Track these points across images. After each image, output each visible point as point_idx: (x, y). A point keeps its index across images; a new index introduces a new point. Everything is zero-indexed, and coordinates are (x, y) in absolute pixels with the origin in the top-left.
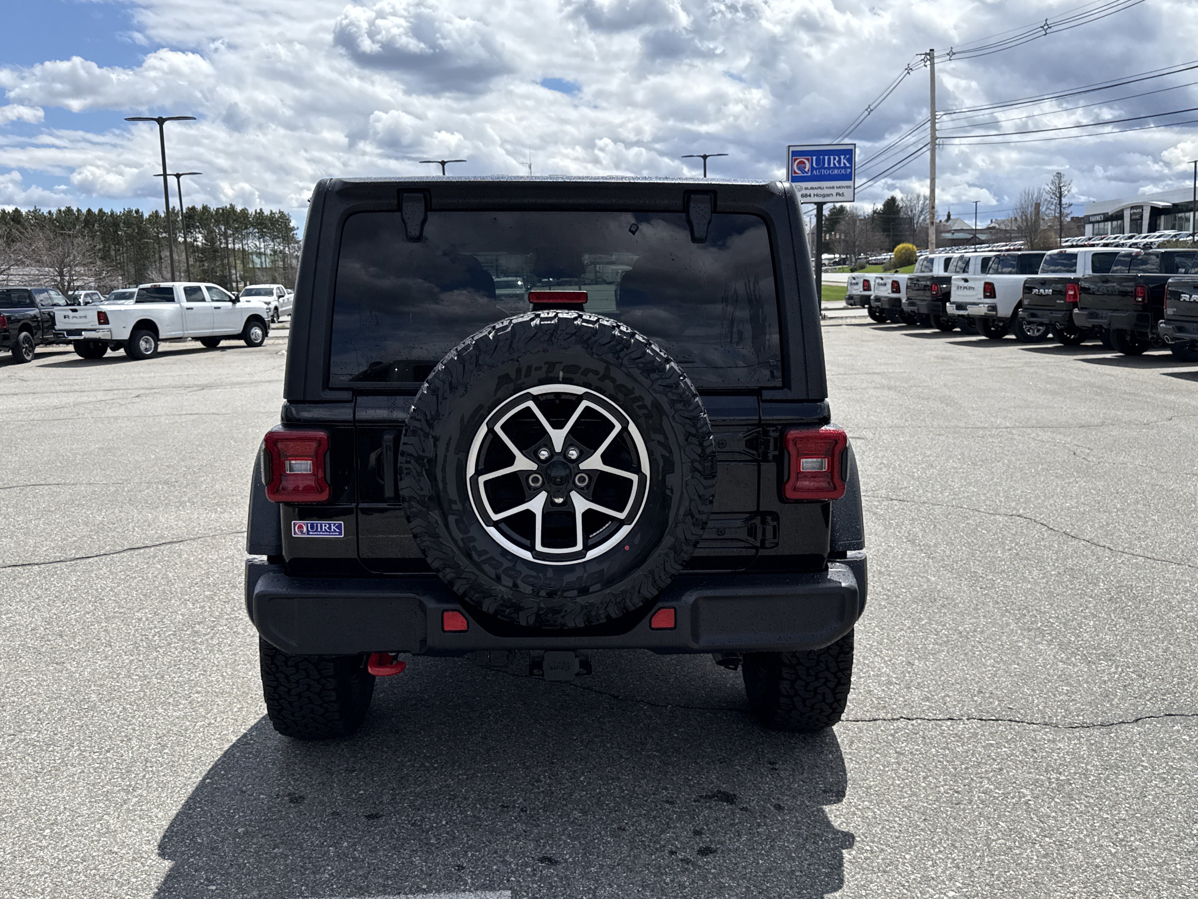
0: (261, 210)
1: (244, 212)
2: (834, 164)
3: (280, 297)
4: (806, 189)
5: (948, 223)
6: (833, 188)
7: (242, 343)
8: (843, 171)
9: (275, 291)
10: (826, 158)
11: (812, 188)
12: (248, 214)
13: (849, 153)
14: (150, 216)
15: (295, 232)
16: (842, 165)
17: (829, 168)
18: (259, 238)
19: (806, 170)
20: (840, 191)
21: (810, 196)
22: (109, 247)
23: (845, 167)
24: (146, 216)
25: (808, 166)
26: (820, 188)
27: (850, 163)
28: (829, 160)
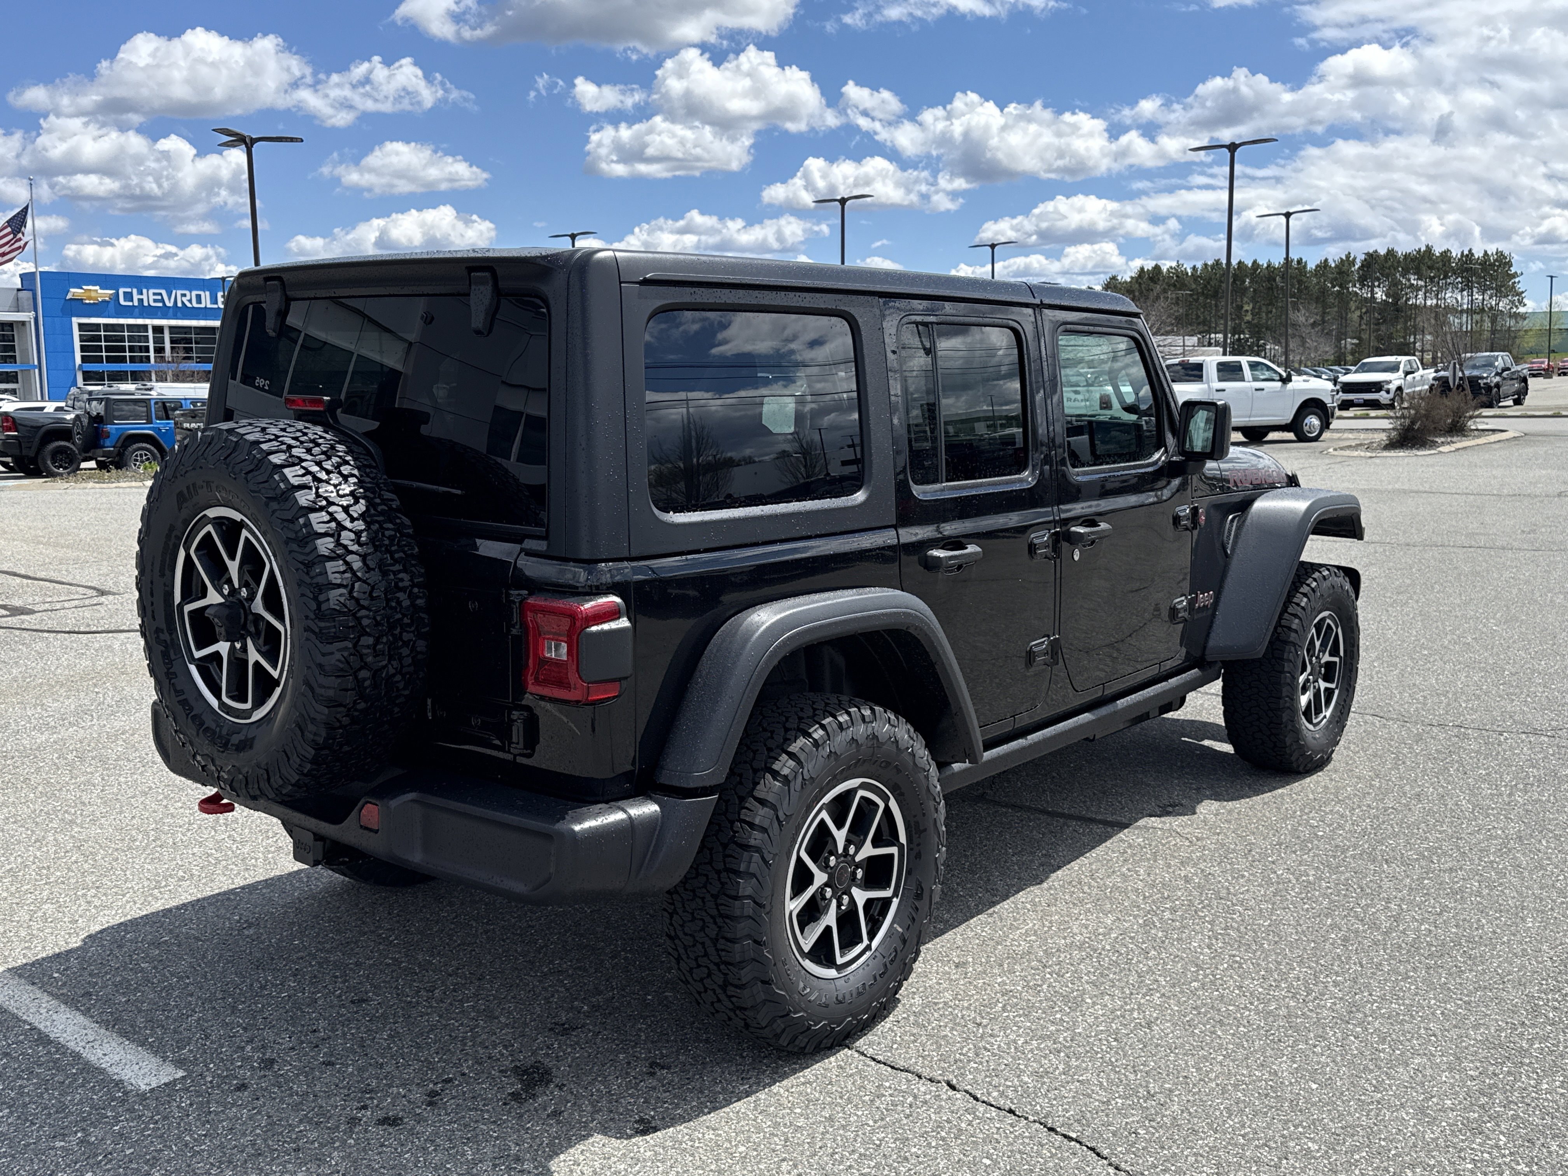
0: (1470, 251)
1: (1446, 254)
3: (1407, 373)
7: (1291, 436)
9: (1402, 366)
12: (1450, 257)
14: (1317, 266)
15: (1517, 280)
18: (1462, 290)
22: (1260, 308)
24: (1311, 265)
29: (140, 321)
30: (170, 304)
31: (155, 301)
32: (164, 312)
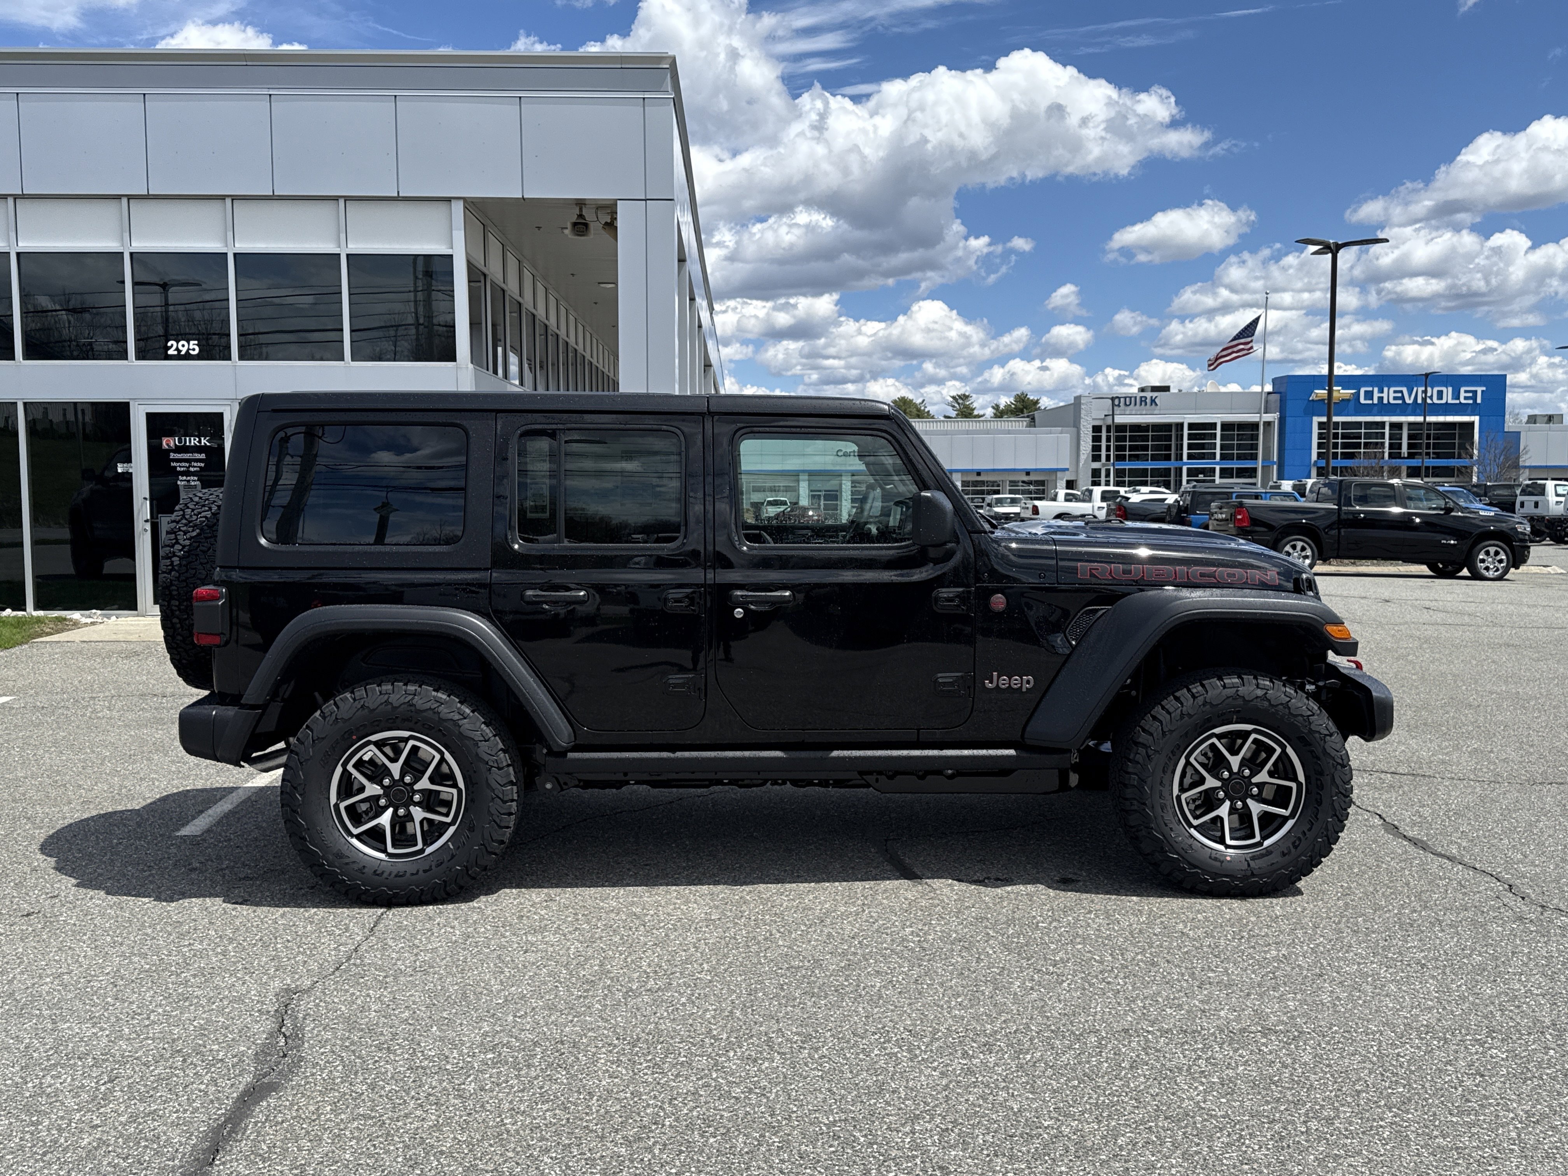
29: (1378, 419)
30: (1409, 401)
31: (1395, 398)
32: (1403, 409)
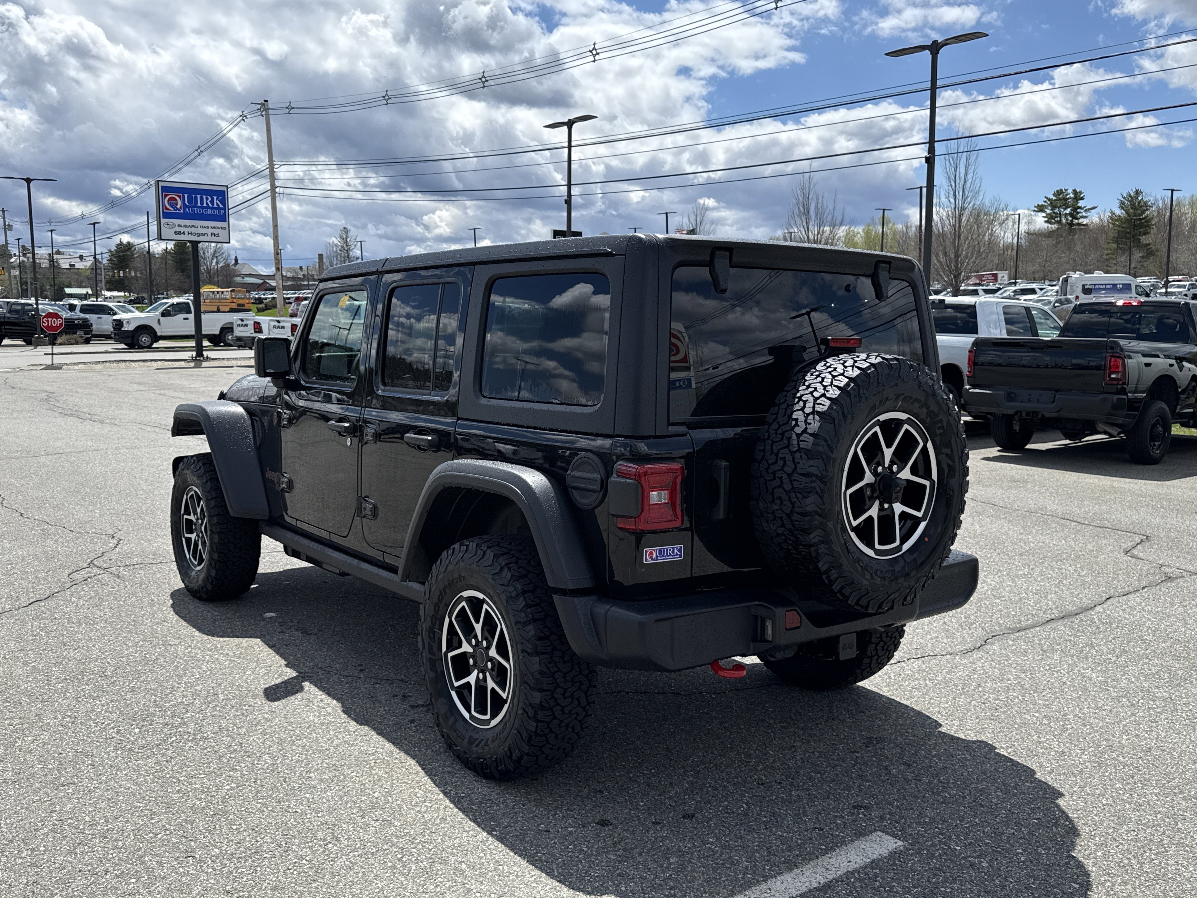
2: (207, 204)
4: (179, 226)
5: (237, 267)
6: (208, 227)
8: (217, 212)
10: (199, 196)
11: (185, 226)
13: (221, 194)
16: (215, 206)
17: (203, 208)
19: (178, 207)
20: (216, 231)
21: (184, 233)
23: (218, 208)
25: (179, 204)
26: (194, 226)
27: (224, 204)
28: (202, 199)
